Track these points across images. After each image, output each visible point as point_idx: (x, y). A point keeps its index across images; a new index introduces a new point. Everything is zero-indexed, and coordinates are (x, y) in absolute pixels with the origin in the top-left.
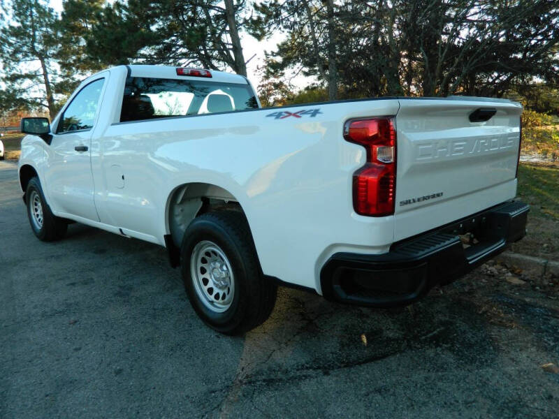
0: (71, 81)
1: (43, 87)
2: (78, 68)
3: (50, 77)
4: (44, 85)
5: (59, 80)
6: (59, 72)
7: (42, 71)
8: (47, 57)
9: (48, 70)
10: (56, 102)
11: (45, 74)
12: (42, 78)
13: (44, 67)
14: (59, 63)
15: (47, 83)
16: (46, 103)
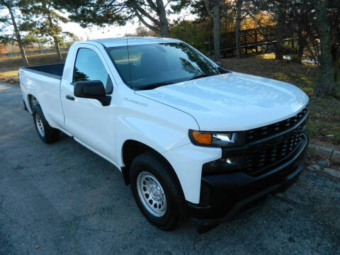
0: (30, 22)
1: (12, 27)
2: (33, 13)
3: (16, 20)
4: (13, 26)
5: (22, 22)
6: (22, 16)
7: (10, 16)
8: (13, 6)
9: (14, 16)
10: (22, 37)
11: (13, 18)
12: (11, 21)
13: (11, 13)
14: (21, 10)
15: (14, 24)
16: (15, 38)
